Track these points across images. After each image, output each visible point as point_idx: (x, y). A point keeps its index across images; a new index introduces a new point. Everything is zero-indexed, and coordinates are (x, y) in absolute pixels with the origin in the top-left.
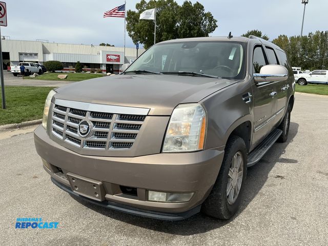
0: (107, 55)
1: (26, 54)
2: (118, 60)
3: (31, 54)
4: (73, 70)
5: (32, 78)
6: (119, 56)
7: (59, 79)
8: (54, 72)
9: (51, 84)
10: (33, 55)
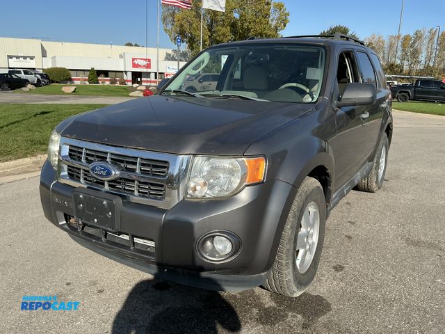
0: (134, 59)
1: (18, 57)
2: (148, 66)
3: (25, 58)
4: (86, 80)
5: (25, 92)
6: (149, 60)
7: (64, 93)
9: (51, 100)
10: (28, 59)
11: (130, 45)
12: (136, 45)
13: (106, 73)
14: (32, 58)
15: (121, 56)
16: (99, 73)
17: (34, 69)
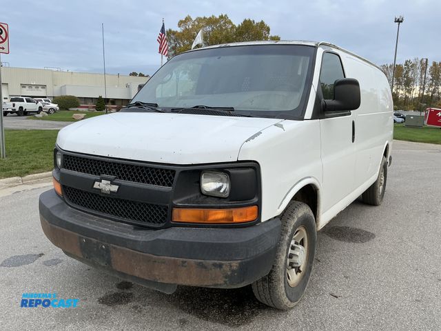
1: (30, 86)
3: (37, 86)
4: (93, 107)
5: (39, 119)
7: (74, 120)
8: (67, 109)
10: (40, 88)
11: (134, 74)
12: (141, 75)
13: (114, 101)
14: (44, 87)
15: (127, 86)
16: (107, 100)
17: (45, 97)
